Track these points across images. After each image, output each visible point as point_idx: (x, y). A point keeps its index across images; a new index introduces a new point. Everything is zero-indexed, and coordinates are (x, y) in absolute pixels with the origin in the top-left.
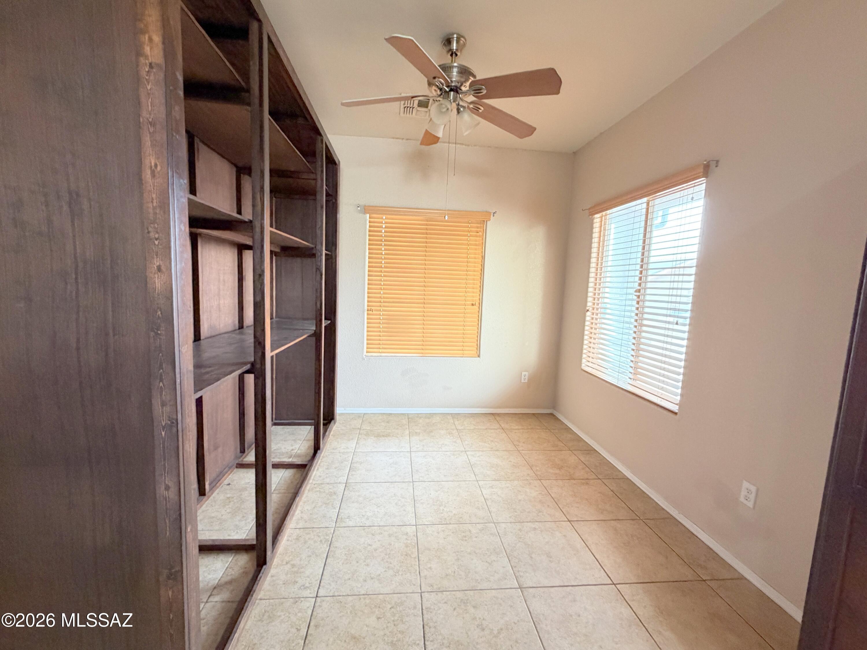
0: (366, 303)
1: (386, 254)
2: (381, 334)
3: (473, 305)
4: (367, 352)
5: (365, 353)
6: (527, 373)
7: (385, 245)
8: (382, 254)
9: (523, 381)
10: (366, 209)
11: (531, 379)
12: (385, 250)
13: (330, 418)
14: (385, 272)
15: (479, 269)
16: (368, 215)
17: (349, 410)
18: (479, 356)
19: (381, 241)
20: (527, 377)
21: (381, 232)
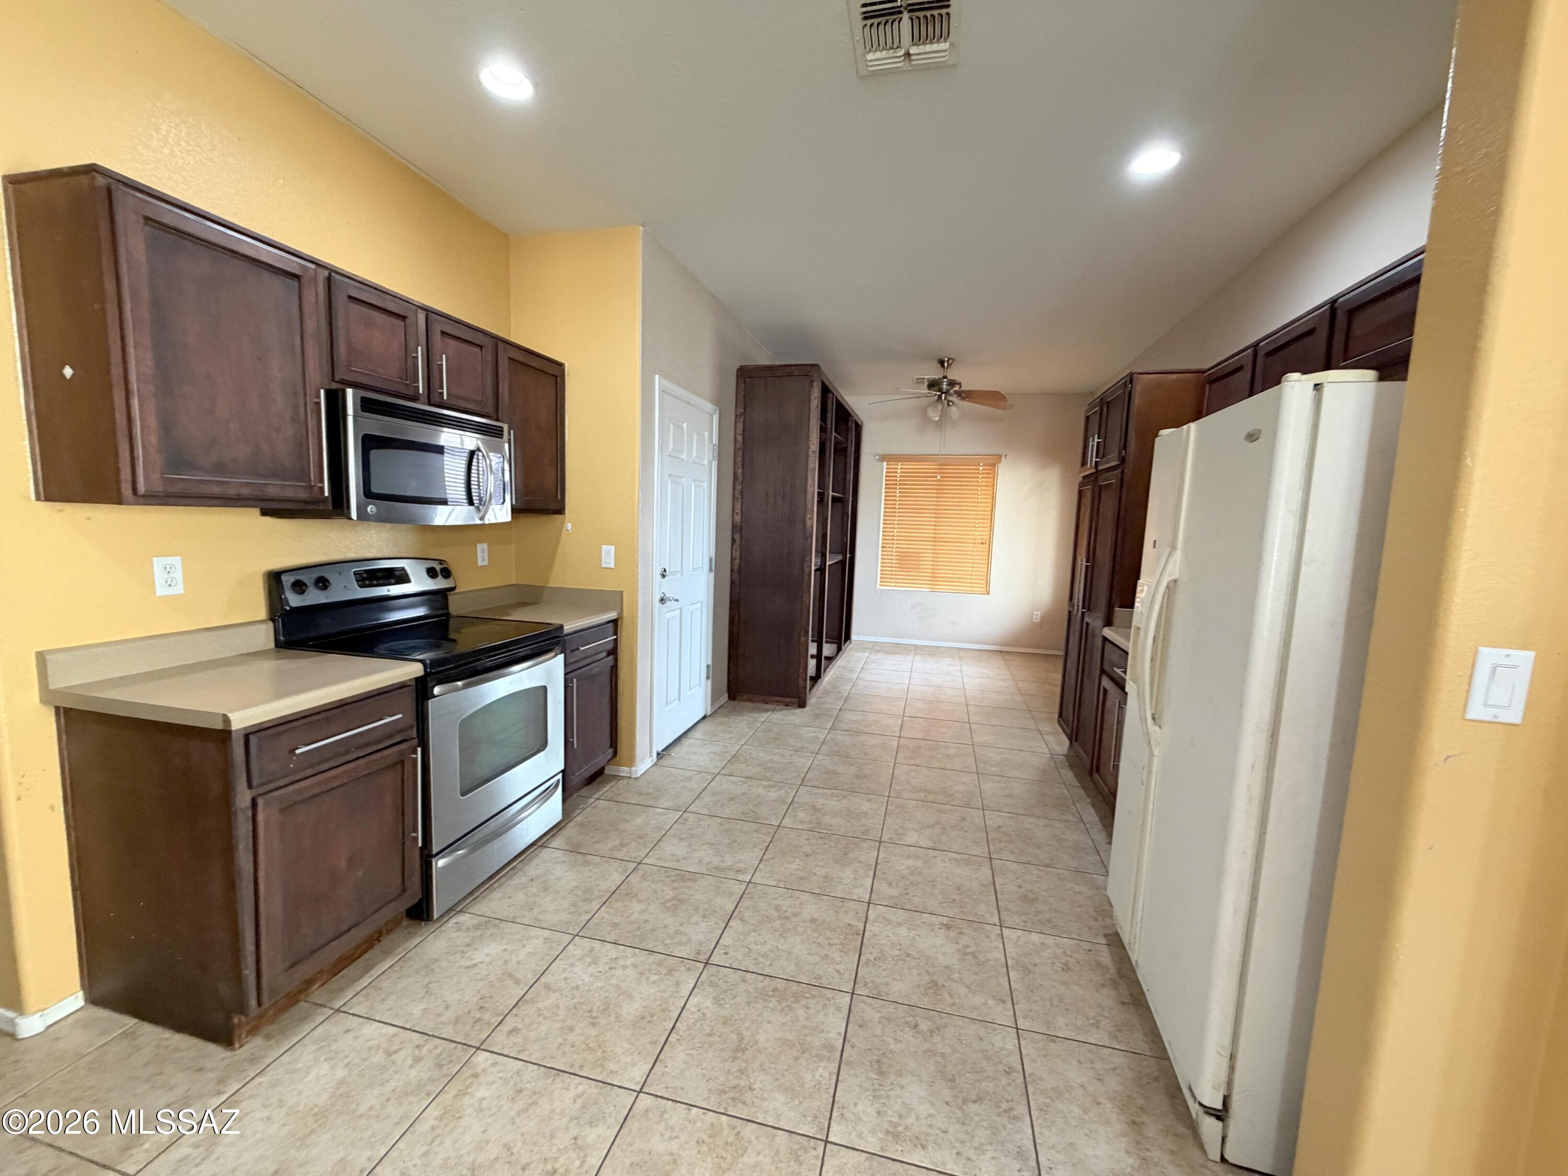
0: (881, 541)
1: (900, 480)
2: (893, 569)
3: (982, 543)
4: (881, 585)
5: (878, 587)
6: (1039, 613)
7: (900, 488)
8: (896, 496)
9: (1034, 621)
10: (883, 458)
11: (1044, 619)
12: (900, 492)
13: (848, 637)
14: (899, 512)
15: (990, 509)
16: (885, 463)
17: (861, 638)
18: (988, 594)
19: (896, 484)
20: (1039, 617)
21: (896, 477)
